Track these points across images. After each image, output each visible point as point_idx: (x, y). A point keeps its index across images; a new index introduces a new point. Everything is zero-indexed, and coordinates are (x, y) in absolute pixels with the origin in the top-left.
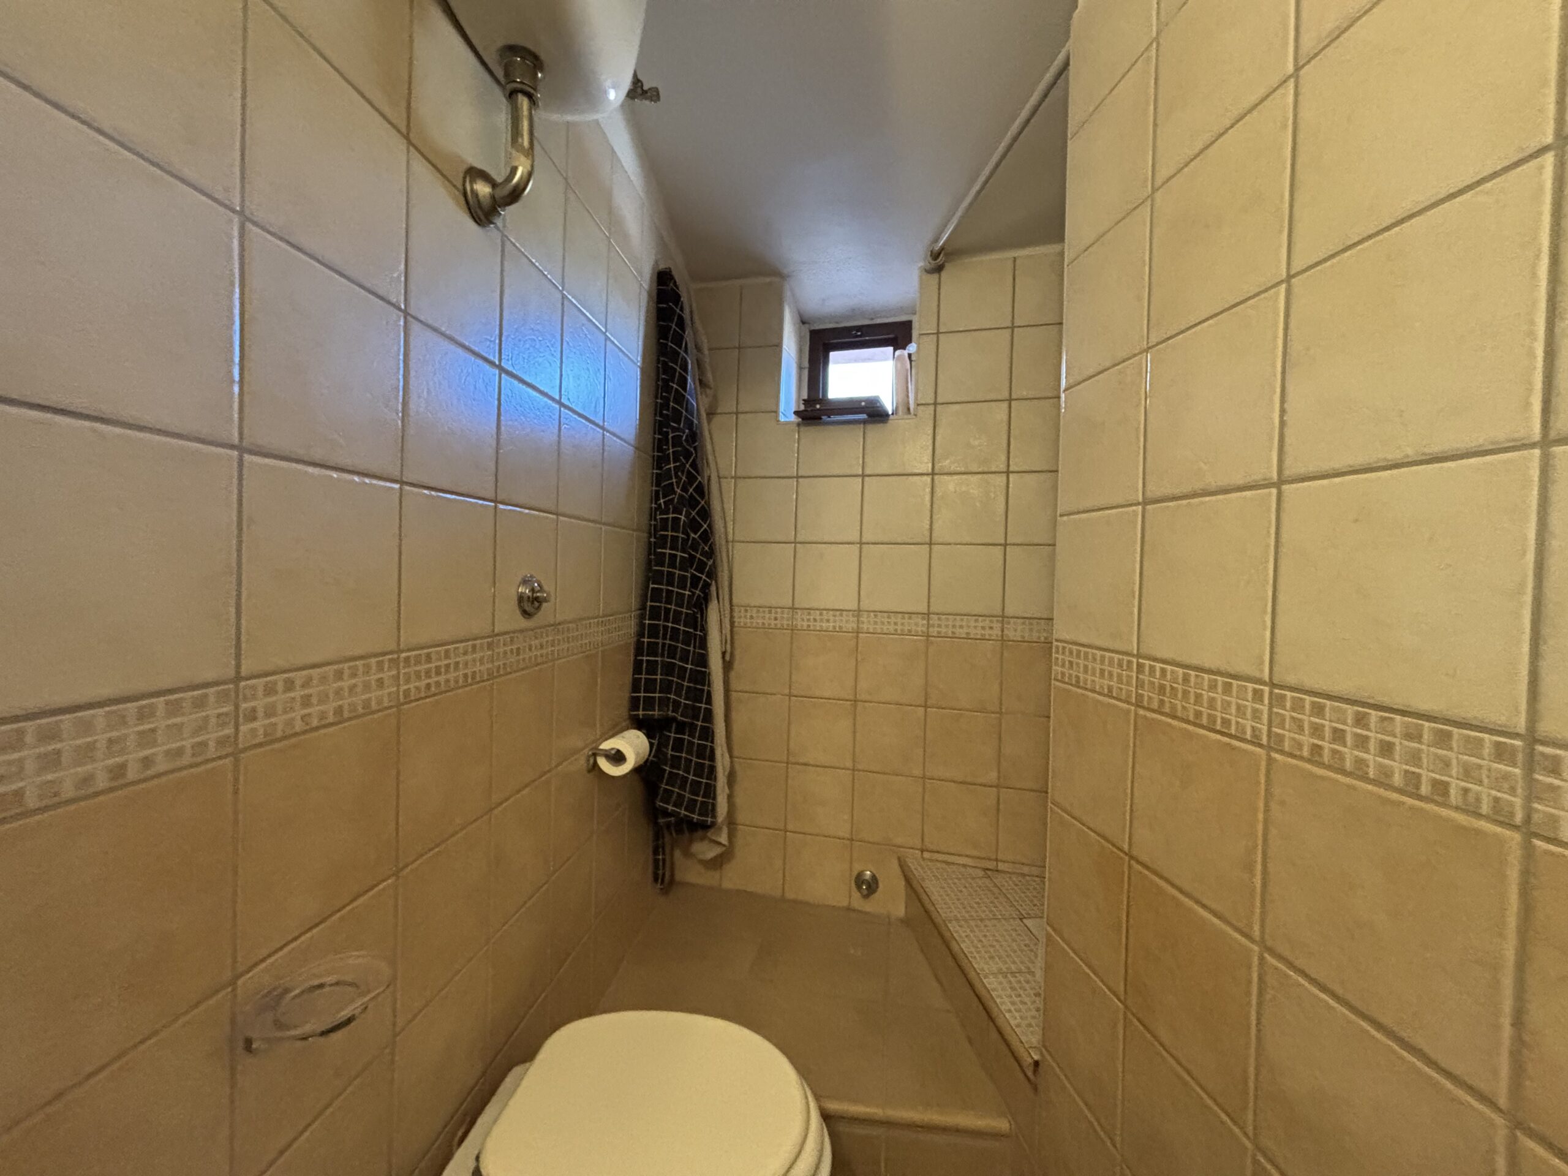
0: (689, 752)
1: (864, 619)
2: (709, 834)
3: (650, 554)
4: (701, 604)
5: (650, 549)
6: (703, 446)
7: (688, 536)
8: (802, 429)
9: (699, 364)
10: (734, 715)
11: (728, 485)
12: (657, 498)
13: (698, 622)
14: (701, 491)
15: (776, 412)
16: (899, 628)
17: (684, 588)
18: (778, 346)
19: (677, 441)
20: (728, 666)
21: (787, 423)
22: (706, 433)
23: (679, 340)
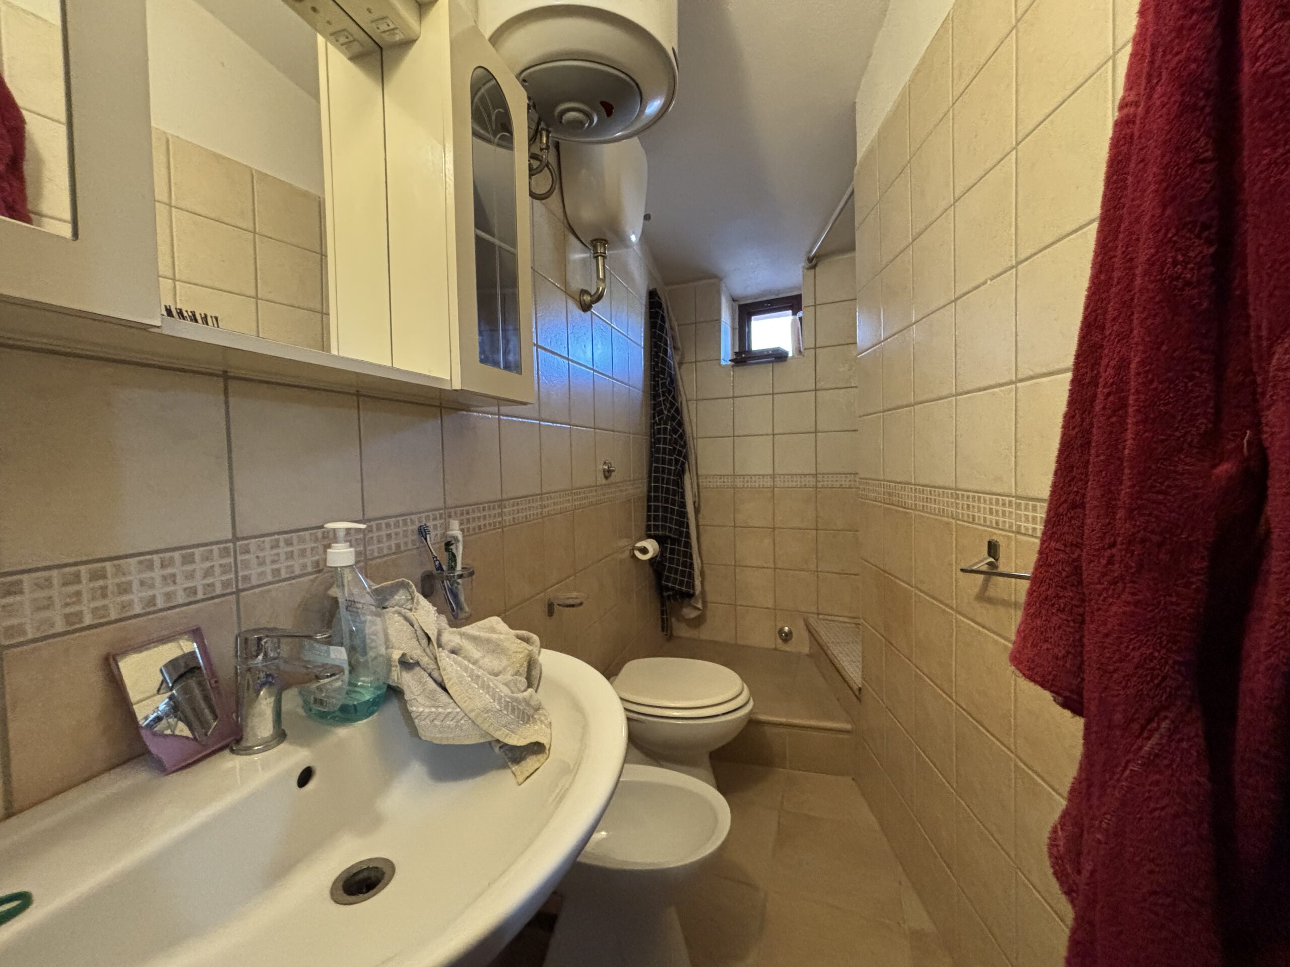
0: (679, 555)
1: (777, 479)
2: (692, 602)
3: (651, 447)
4: (681, 474)
5: (651, 445)
6: (678, 386)
7: (672, 436)
8: (736, 369)
9: (673, 338)
10: (702, 539)
11: (692, 406)
12: (654, 418)
13: (679, 483)
14: (678, 411)
15: (719, 360)
16: (799, 484)
17: (671, 466)
18: (719, 320)
19: (664, 385)
20: (697, 511)
21: (726, 365)
22: (679, 376)
23: (662, 328)
